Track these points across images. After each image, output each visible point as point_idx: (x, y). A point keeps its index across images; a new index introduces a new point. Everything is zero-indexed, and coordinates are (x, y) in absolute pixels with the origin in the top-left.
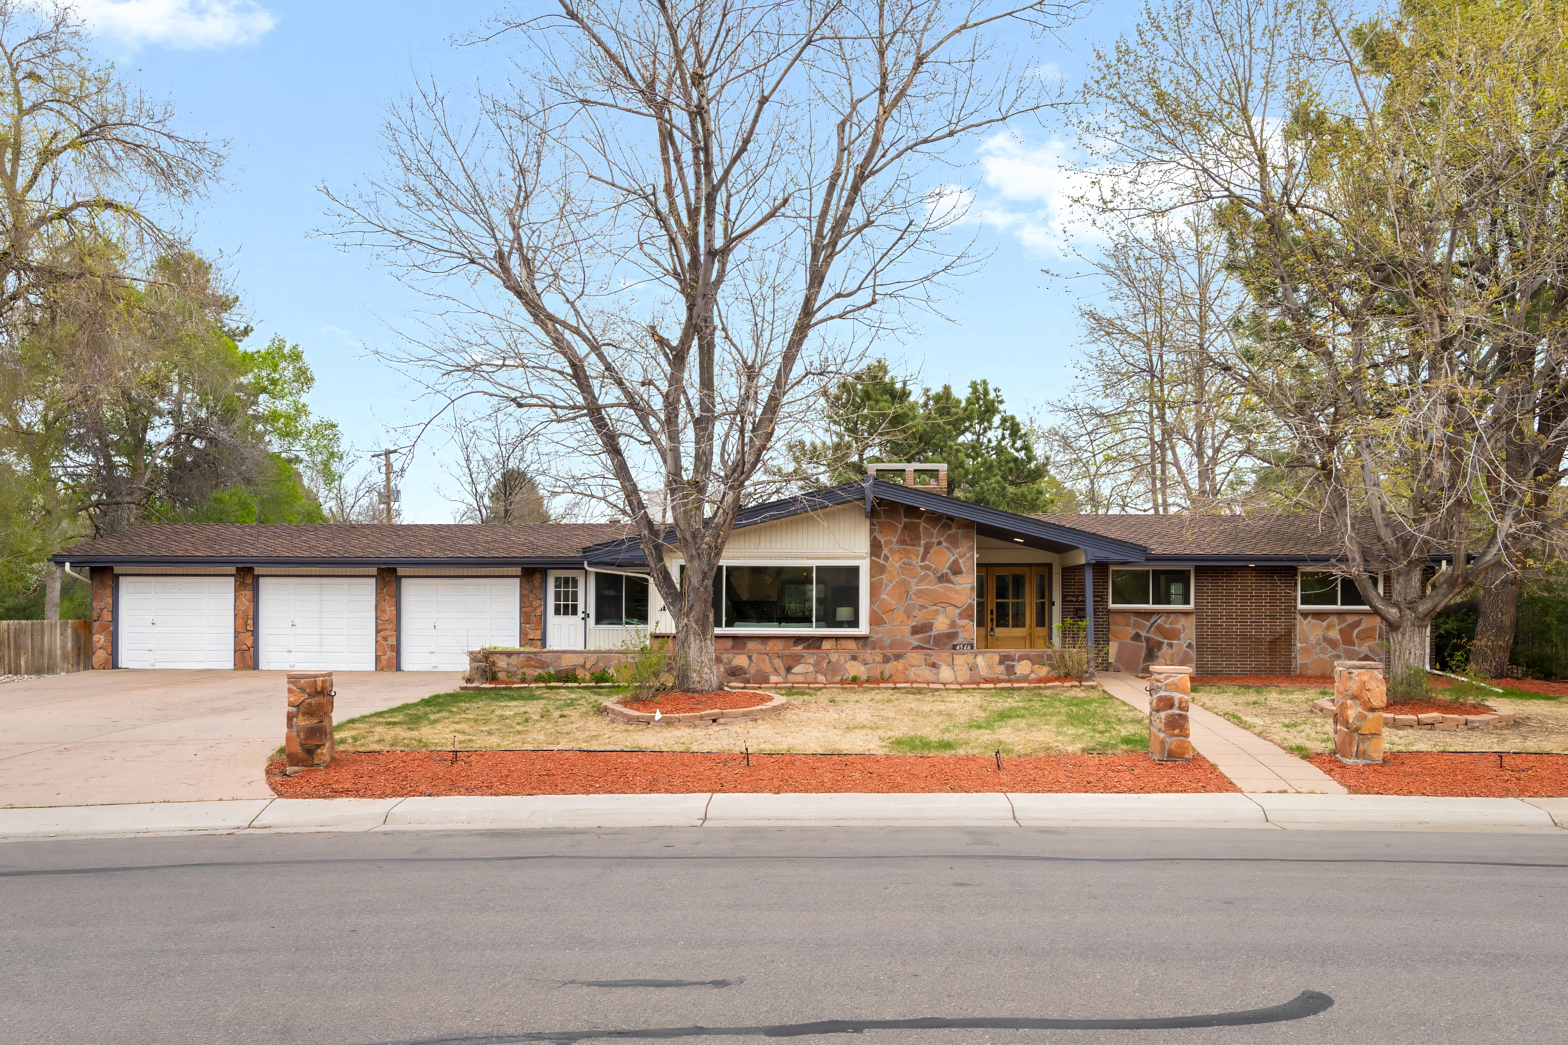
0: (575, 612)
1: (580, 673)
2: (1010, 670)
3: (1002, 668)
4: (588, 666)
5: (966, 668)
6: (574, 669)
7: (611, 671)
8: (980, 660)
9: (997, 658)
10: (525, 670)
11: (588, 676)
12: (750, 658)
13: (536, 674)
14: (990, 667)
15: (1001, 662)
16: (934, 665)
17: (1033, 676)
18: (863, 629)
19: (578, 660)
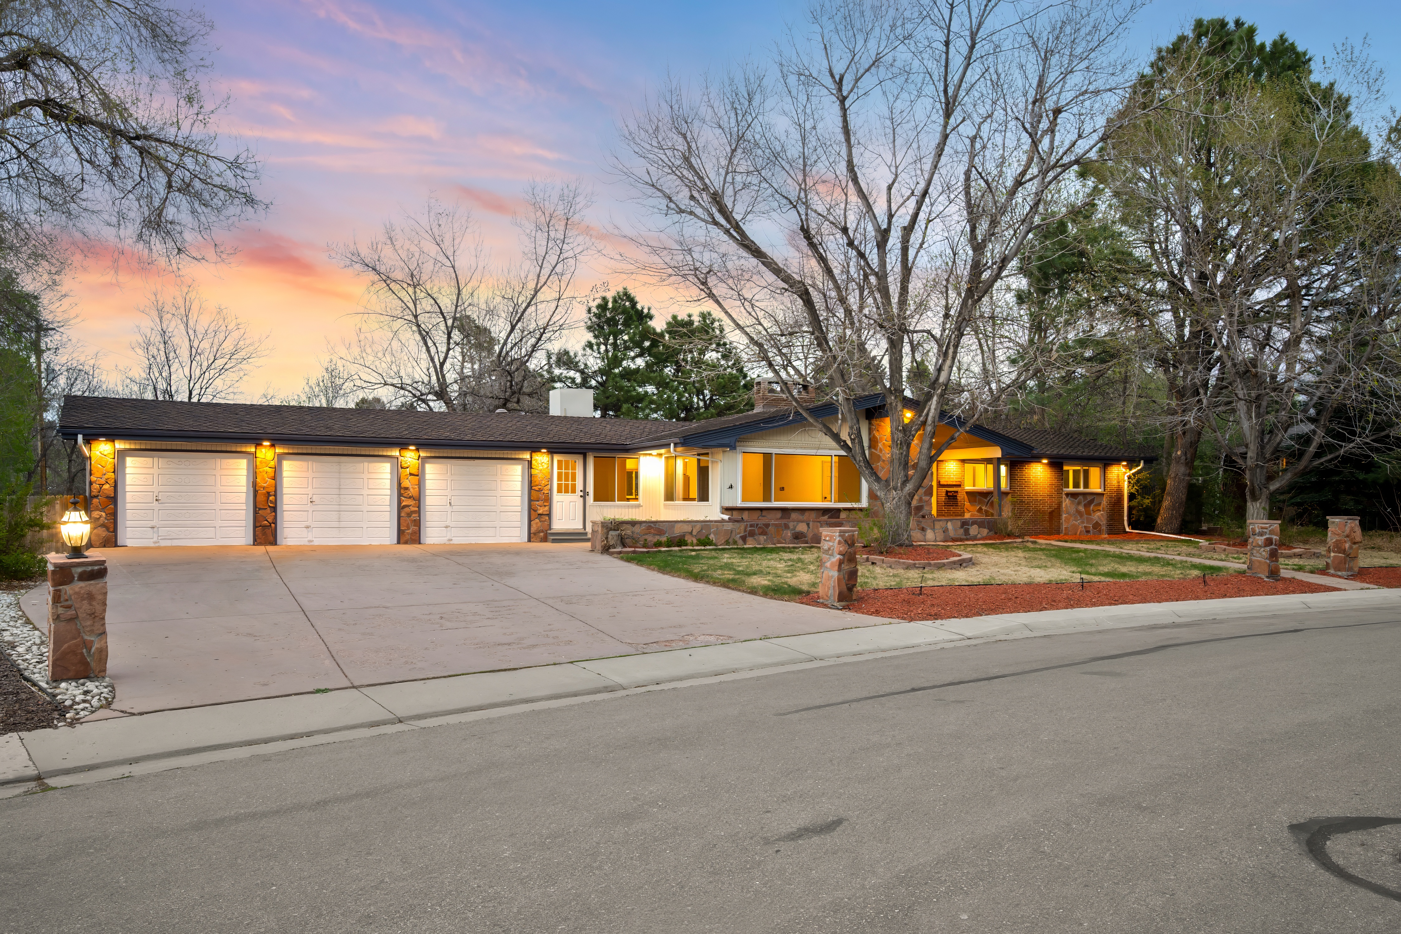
0: (574, 491)
1: (689, 539)
2: (967, 532)
3: (962, 530)
4: (694, 533)
5: (941, 531)
6: (684, 536)
7: (712, 537)
8: (950, 525)
9: (959, 523)
10: (646, 537)
11: (695, 541)
12: (808, 525)
13: (655, 540)
14: (955, 530)
15: (962, 527)
16: (923, 529)
17: (979, 536)
18: (864, 503)
19: (687, 528)
